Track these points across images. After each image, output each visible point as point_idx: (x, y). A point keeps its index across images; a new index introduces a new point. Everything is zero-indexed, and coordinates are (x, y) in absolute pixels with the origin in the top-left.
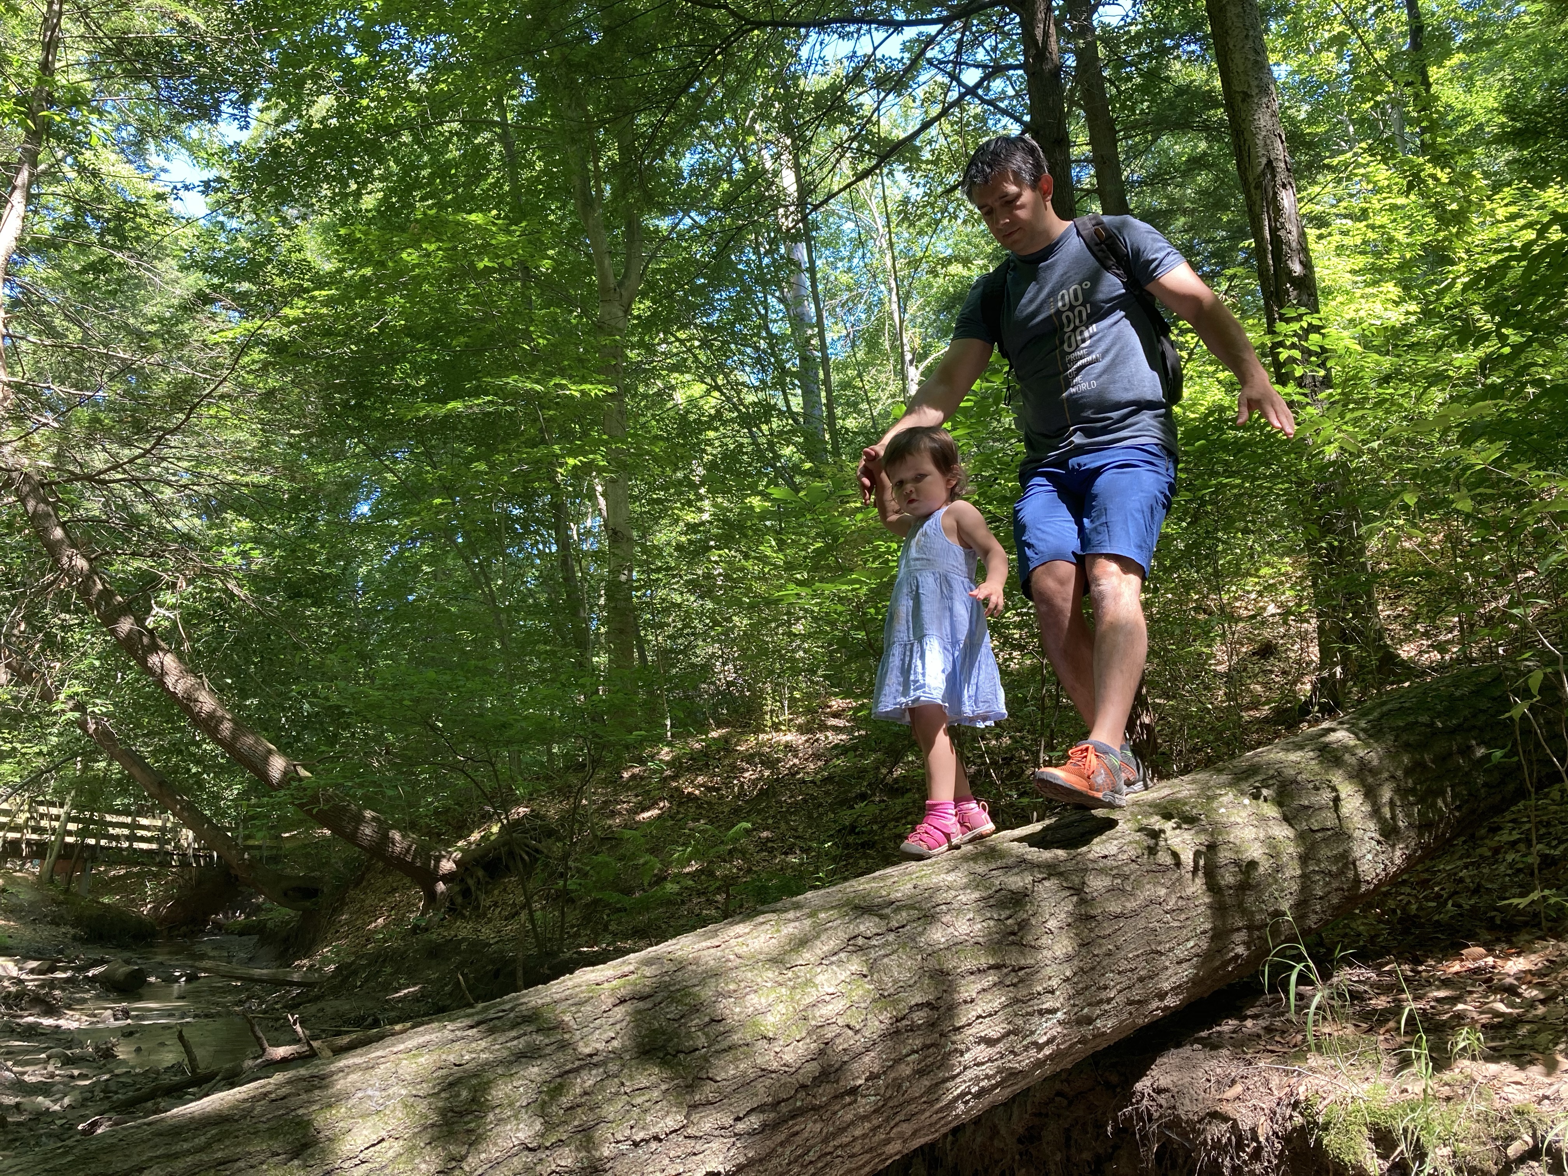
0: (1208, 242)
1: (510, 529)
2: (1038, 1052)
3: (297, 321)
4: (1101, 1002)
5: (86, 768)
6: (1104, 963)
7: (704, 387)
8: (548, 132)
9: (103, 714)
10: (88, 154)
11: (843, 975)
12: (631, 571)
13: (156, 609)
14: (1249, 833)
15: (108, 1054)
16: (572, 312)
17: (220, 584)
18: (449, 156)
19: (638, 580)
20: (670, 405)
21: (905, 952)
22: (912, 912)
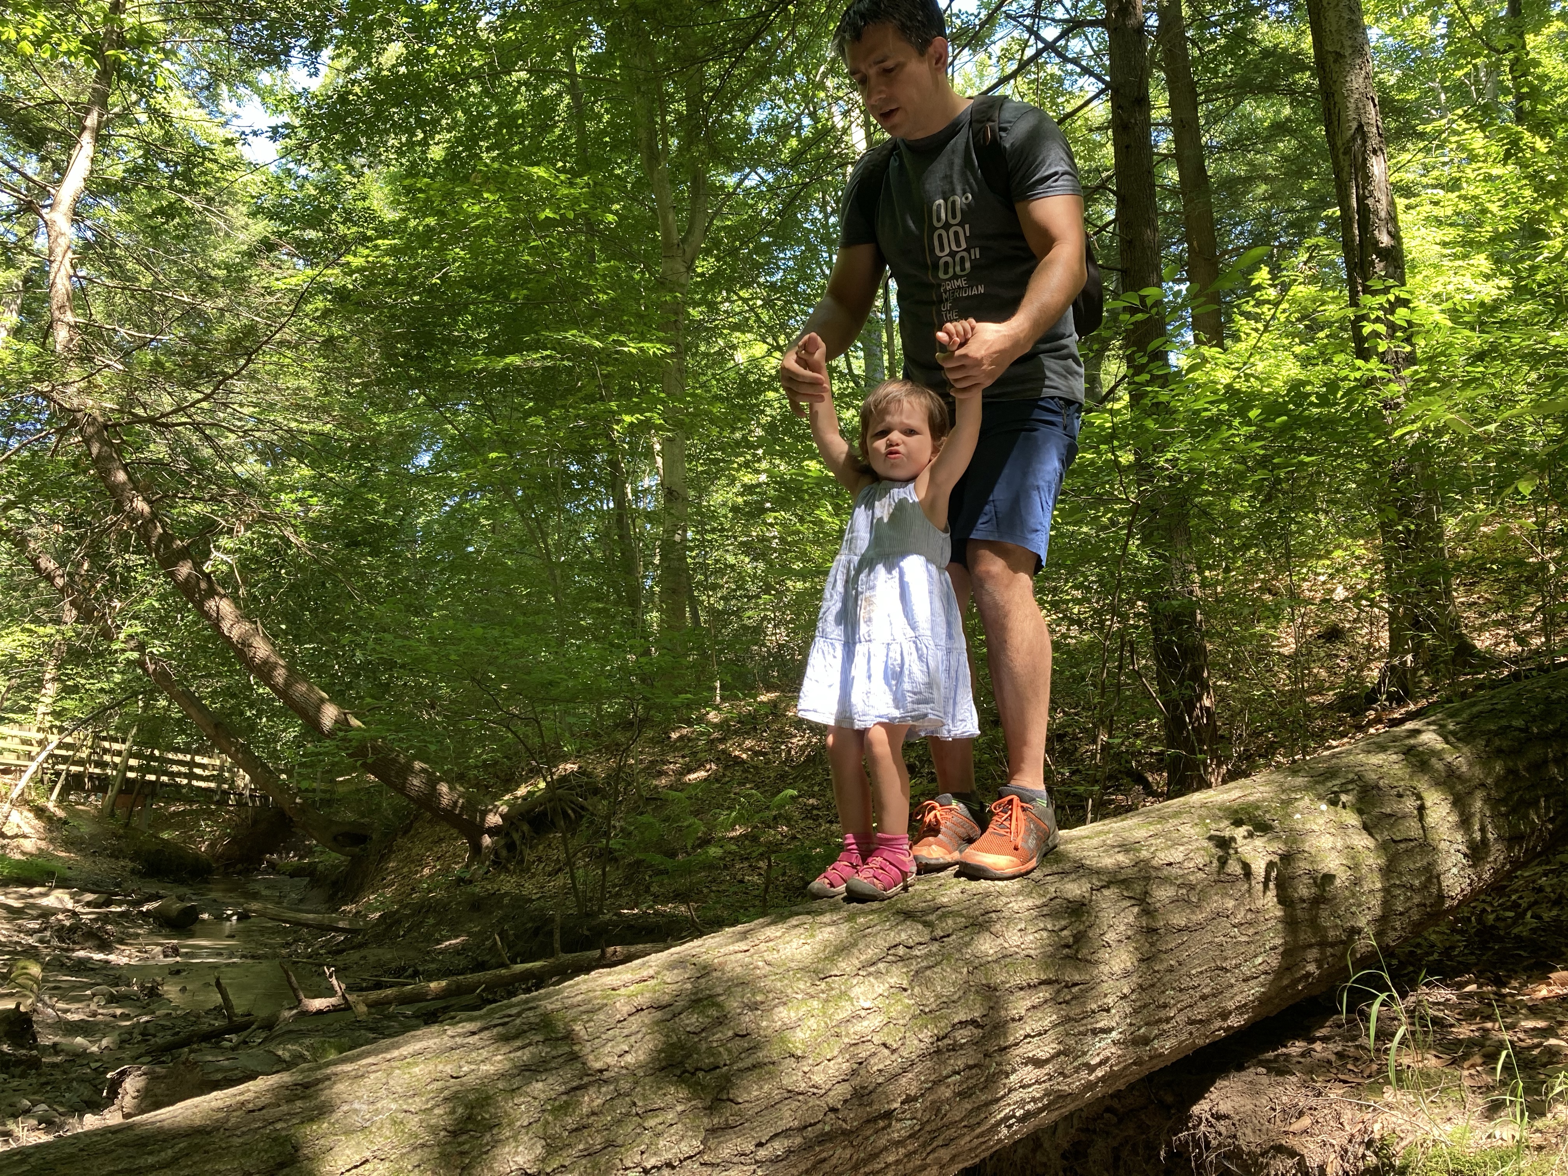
0: (1288, 211)
1: (567, 485)
2: (1090, 1074)
3: (360, 270)
4: (1160, 1021)
5: (146, 707)
6: (1165, 979)
7: (765, 347)
8: (616, 83)
9: (161, 655)
10: (160, 98)
11: (881, 988)
12: (685, 531)
13: (215, 554)
14: (1326, 842)
15: (153, 993)
16: (634, 268)
17: (277, 531)
18: (517, 107)
19: (694, 540)
20: (731, 364)
21: (949, 965)
22: (959, 920)
